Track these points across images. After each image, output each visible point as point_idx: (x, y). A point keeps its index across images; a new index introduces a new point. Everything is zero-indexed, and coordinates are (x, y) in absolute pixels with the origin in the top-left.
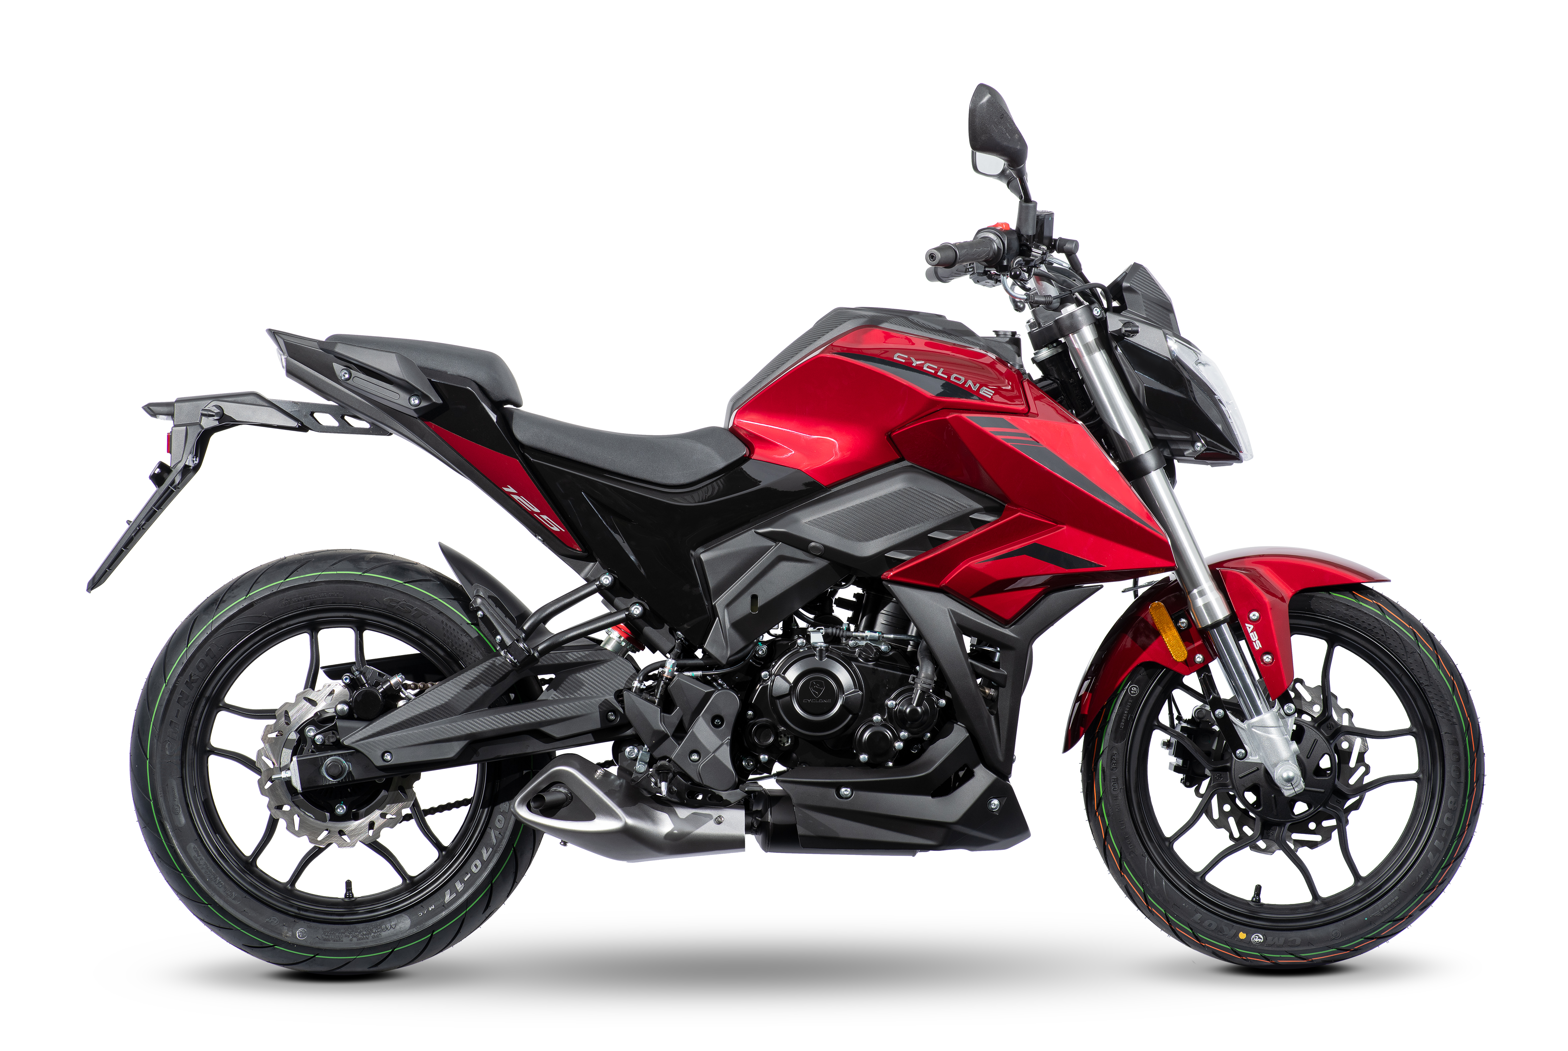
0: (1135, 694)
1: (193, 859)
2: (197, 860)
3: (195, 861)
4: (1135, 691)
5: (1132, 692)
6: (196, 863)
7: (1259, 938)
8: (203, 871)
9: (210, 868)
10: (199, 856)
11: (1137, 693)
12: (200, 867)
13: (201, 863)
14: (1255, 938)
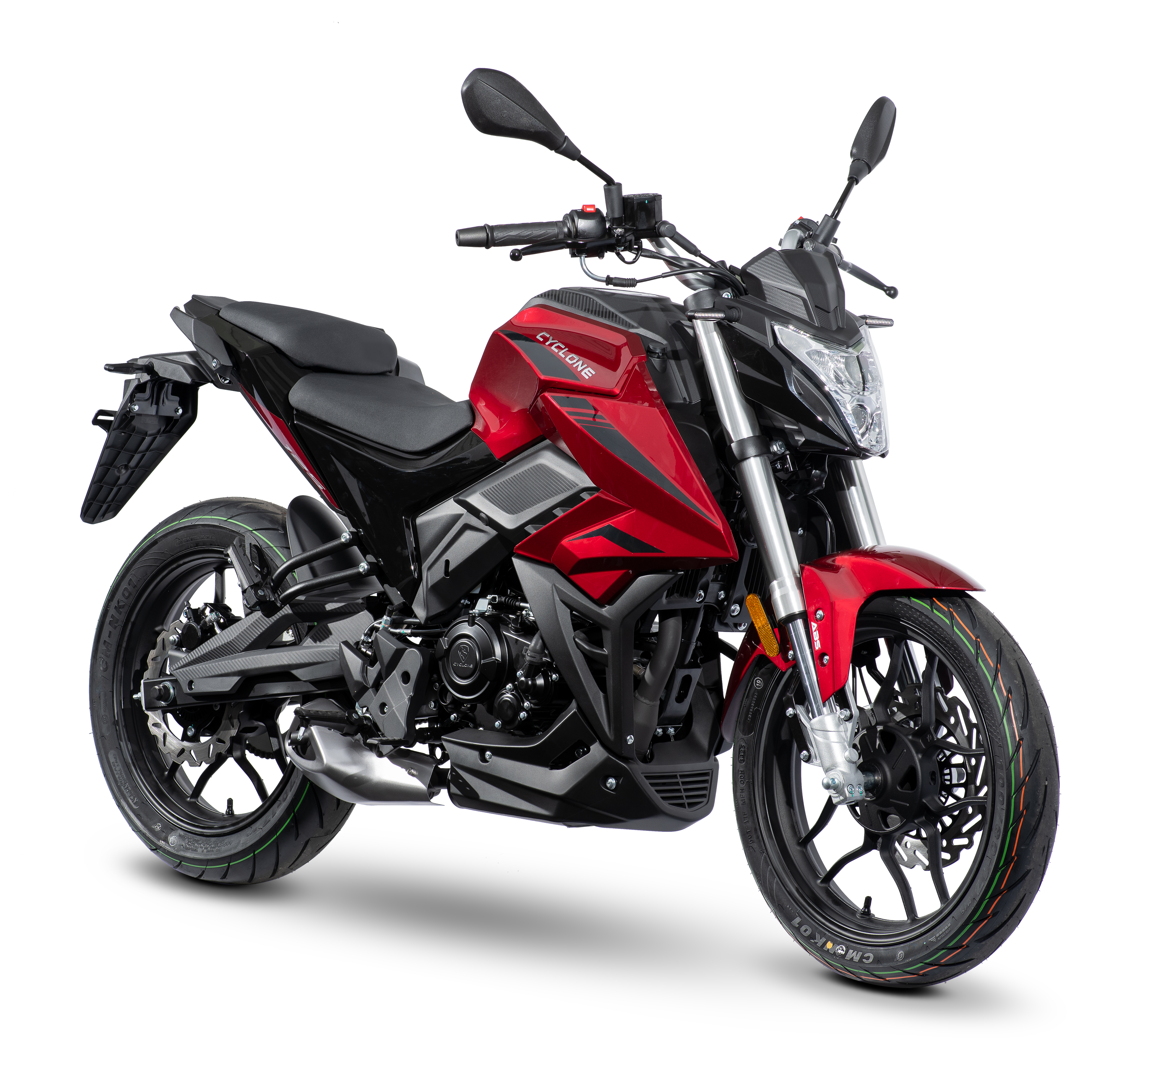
0: (760, 687)
1: (112, 764)
2: (114, 765)
3: (112, 766)
4: (760, 684)
5: (757, 685)
6: (113, 768)
7: (843, 950)
8: (117, 776)
9: (124, 774)
10: (117, 762)
11: (762, 685)
12: (115, 772)
13: (117, 769)
14: (840, 949)
